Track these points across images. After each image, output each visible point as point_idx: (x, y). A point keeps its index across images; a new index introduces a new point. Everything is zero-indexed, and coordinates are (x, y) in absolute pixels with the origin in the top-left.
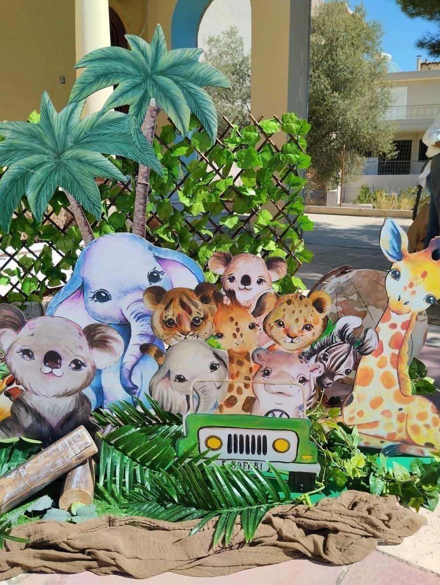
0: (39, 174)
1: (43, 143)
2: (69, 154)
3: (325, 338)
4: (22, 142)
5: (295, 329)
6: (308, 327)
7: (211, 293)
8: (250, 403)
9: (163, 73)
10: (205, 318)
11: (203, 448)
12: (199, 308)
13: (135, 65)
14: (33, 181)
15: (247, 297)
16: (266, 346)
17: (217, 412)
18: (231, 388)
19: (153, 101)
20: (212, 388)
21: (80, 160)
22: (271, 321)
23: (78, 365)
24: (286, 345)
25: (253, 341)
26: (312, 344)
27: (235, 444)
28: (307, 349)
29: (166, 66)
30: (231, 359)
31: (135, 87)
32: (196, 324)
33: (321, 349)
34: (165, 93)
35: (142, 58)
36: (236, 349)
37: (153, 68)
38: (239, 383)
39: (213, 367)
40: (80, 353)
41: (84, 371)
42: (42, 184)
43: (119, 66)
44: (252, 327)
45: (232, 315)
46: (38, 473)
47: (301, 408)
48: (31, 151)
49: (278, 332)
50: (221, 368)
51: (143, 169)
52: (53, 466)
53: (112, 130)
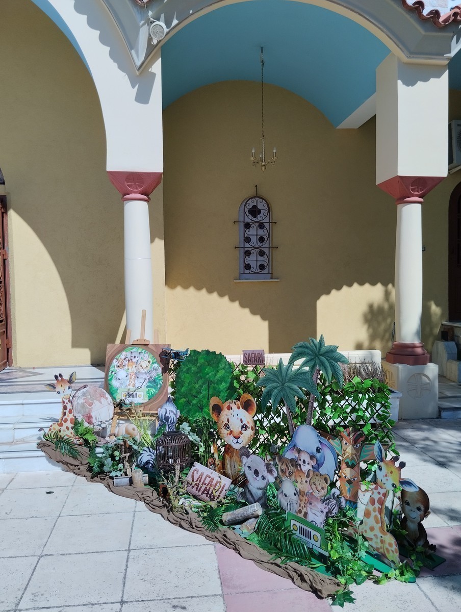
0: (276, 391)
1: (278, 379)
2: (286, 384)
3: (328, 495)
4: (272, 377)
5: (319, 488)
6: (323, 488)
7: (294, 463)
8: (306, 514)
9: (322, 355)
10: (292, 473)
11: (292, 529)
12: (291, 469)
13: (312, 351)
14: (274, 393)
15: (305, 468)
16: (310, 492)
17: (295, 514)
18: (300, 506)
19: (318, 366)
20: (295, 502)
21: (289, 387)
22: (312, 481)
23: (264, 478)
24: (316, 494)
25: (306, 488)
26: (324, 496)
27: (302, 531)
28: (323, 498)
29: (323, 352)
30: (300, 493)
31: (311, 360)
32: (290, 474)
33: (327, 500)
34: (322, 365)
35: (315, 348)
36: (301, 489)
37: (319, 352)
38: (302, 505)
39: (295, 495)
40: (264, 473)
41: (266, 481)
42: (276, 396)
43: (306, 350)
44: (306, 482)
45: (300, 474)
46: (238, 514)
47: (321, 523)
48: (274, 381)
49: (313, 486)
50: (297, 495)
51: (312, 396)
52: (243, 514)
53: (302, 377)
